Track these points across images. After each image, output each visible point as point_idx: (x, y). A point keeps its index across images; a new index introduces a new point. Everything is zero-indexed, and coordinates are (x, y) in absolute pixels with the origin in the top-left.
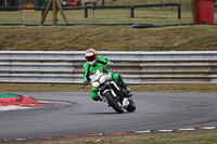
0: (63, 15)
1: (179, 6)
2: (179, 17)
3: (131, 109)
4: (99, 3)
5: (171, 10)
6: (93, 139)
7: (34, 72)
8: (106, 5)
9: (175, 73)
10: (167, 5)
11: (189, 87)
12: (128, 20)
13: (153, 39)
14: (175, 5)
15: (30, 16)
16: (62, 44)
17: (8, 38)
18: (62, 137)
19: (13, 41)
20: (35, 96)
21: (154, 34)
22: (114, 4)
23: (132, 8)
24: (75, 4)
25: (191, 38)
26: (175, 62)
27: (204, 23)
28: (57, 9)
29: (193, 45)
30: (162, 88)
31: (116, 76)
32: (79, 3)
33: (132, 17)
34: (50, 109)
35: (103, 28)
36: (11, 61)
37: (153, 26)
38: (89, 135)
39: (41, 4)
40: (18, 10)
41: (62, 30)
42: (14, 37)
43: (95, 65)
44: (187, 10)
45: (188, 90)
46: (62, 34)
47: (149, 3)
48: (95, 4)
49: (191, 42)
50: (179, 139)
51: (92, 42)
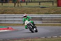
0: (20, 4)
1: (53, 2)
2: (53, 5)
3: (36, 31)
4: (30, 1)
5: (51, 3)
6: (29, 40)
7: (12, 21)
8: (32, 1)
9: (52, 21)
10: (49, 1)
11: (56, 25)
12: (38, 6)
13: (46, 11)
14: (52, 1)
15: (11, 4)
16: (20, 13)
17: (5, 11)
18: (20, 39)
19: (6, 11)
20: (12, 27)
21: (46, 10)
22: (35, 1)
23: (40, 2)
24: (24, 1)
25: (56, 11)
26: (52, 18)
27: (60, 6)
28: (19, 2)
29: (57, 13)
30: (48, 25)
31: (32, 22)
32: (25, 1)
33: (40, 5)
34: (17, 31)
35: (32, 8)
36: (6, 17)
37: (46, 7)
38: (27, 38)
39: (14, 1)
40: (7, 3)
41: (20, 8)
42: (7, 10)
43: (26, 19)
44: (55, 3)
45: (55, 26)
46: (20, 10)
47: (44, 1)
48: (29, 1)
49: (56, 12)
50: (53, 39)
51: (28, 12)
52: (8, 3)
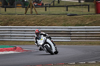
0: (35, 10)
1: (89, 6)
2: (89, 11)
4: (52, 4)
8: (55, 5)
10: (83, 5)
11: (93, 43)
12: (65, 12)
13: (77, 21)
15: (20, 10)
17: (10, 20)
23: (67, 7)
24: (41, 5)
25: (94, 20)
29: (95, 24)
30: (80, 43)
34: (29, 53)
36: (11, 31)
38: (47, 65)
39: (25, 5)
42: (13, 20)
46: (35, 18)
51: (48, 22)
52: (14, 8)
